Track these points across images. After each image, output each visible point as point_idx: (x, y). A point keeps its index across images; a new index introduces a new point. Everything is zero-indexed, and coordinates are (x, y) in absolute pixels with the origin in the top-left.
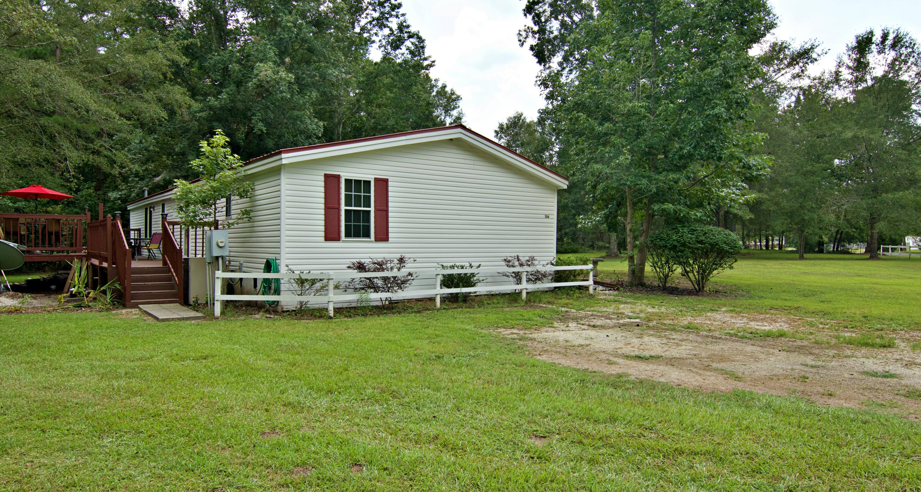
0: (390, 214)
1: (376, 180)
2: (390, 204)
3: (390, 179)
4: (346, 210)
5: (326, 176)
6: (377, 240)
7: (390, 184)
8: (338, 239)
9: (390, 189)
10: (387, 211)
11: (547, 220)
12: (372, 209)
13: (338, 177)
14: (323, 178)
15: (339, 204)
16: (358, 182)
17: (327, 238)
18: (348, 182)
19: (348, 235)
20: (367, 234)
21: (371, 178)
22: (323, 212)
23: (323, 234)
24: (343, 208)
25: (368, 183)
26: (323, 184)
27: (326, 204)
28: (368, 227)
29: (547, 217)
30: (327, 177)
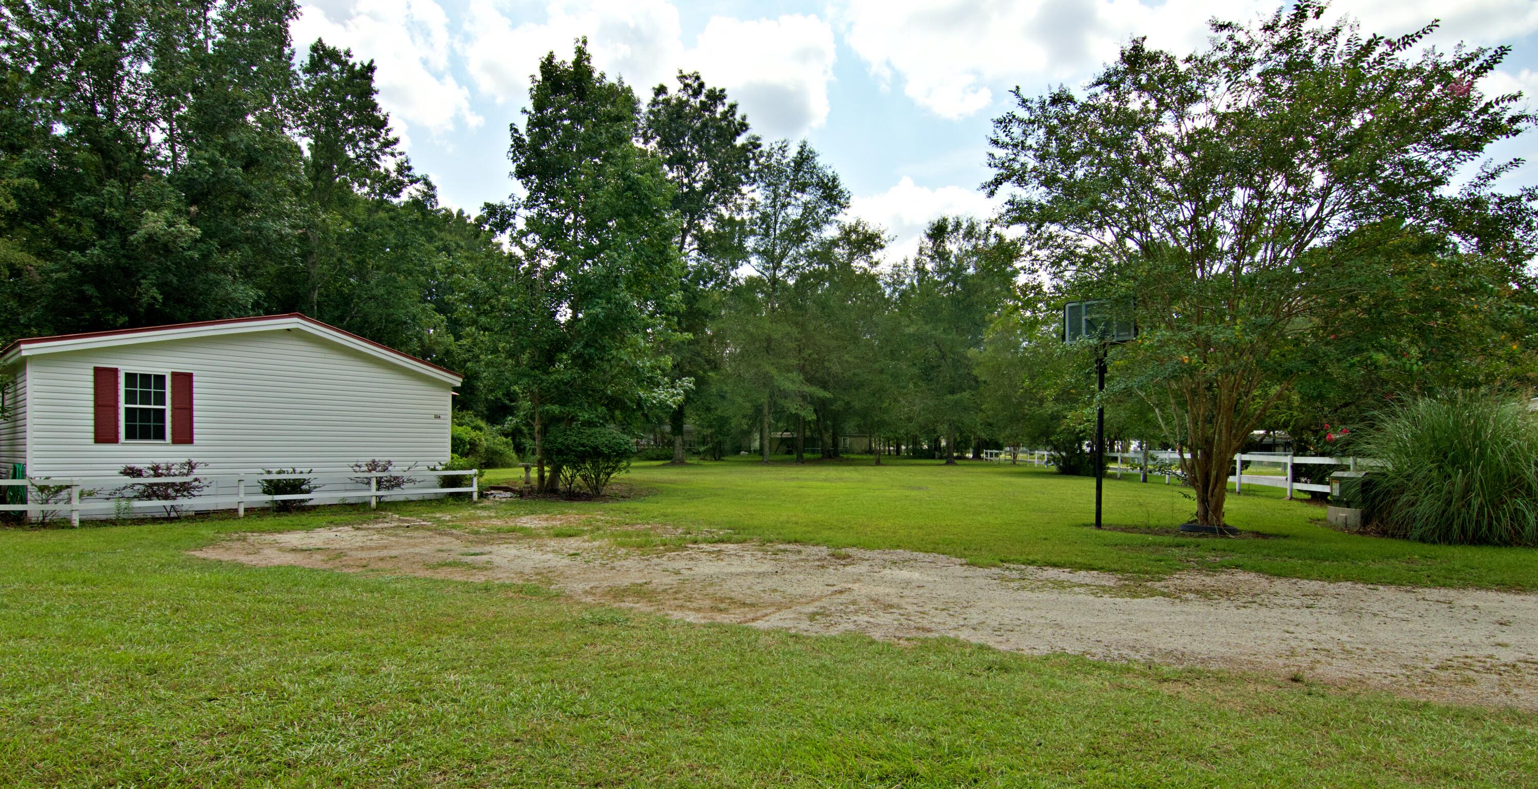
0: (195, 413)
1: (174, 375)
2: (195, 402)
3: (195, 373)
4: (127, 409)
5: (97, 370)
6: (175, 441)
7: (195, 378)
8: (115, 440)
9: (195, 384)
10: (191, 410)
11: (438, 421)
12: (168, 407)
13: (115, 371)
14: (92, 372)
15: (117, 401)
16: (146, 378)
17: (98, 440)
18: (130, 377)
19: (130, 435)
20: (160, 435)
21: (167, 372)
22: (92, 410)
23: (92, 435)
24: (122, 406)
25: (160, 379)
26: (92, 378)
27: (96, 401)
28: (163, 428)
29: (437, 417)
30: (98, 372)
